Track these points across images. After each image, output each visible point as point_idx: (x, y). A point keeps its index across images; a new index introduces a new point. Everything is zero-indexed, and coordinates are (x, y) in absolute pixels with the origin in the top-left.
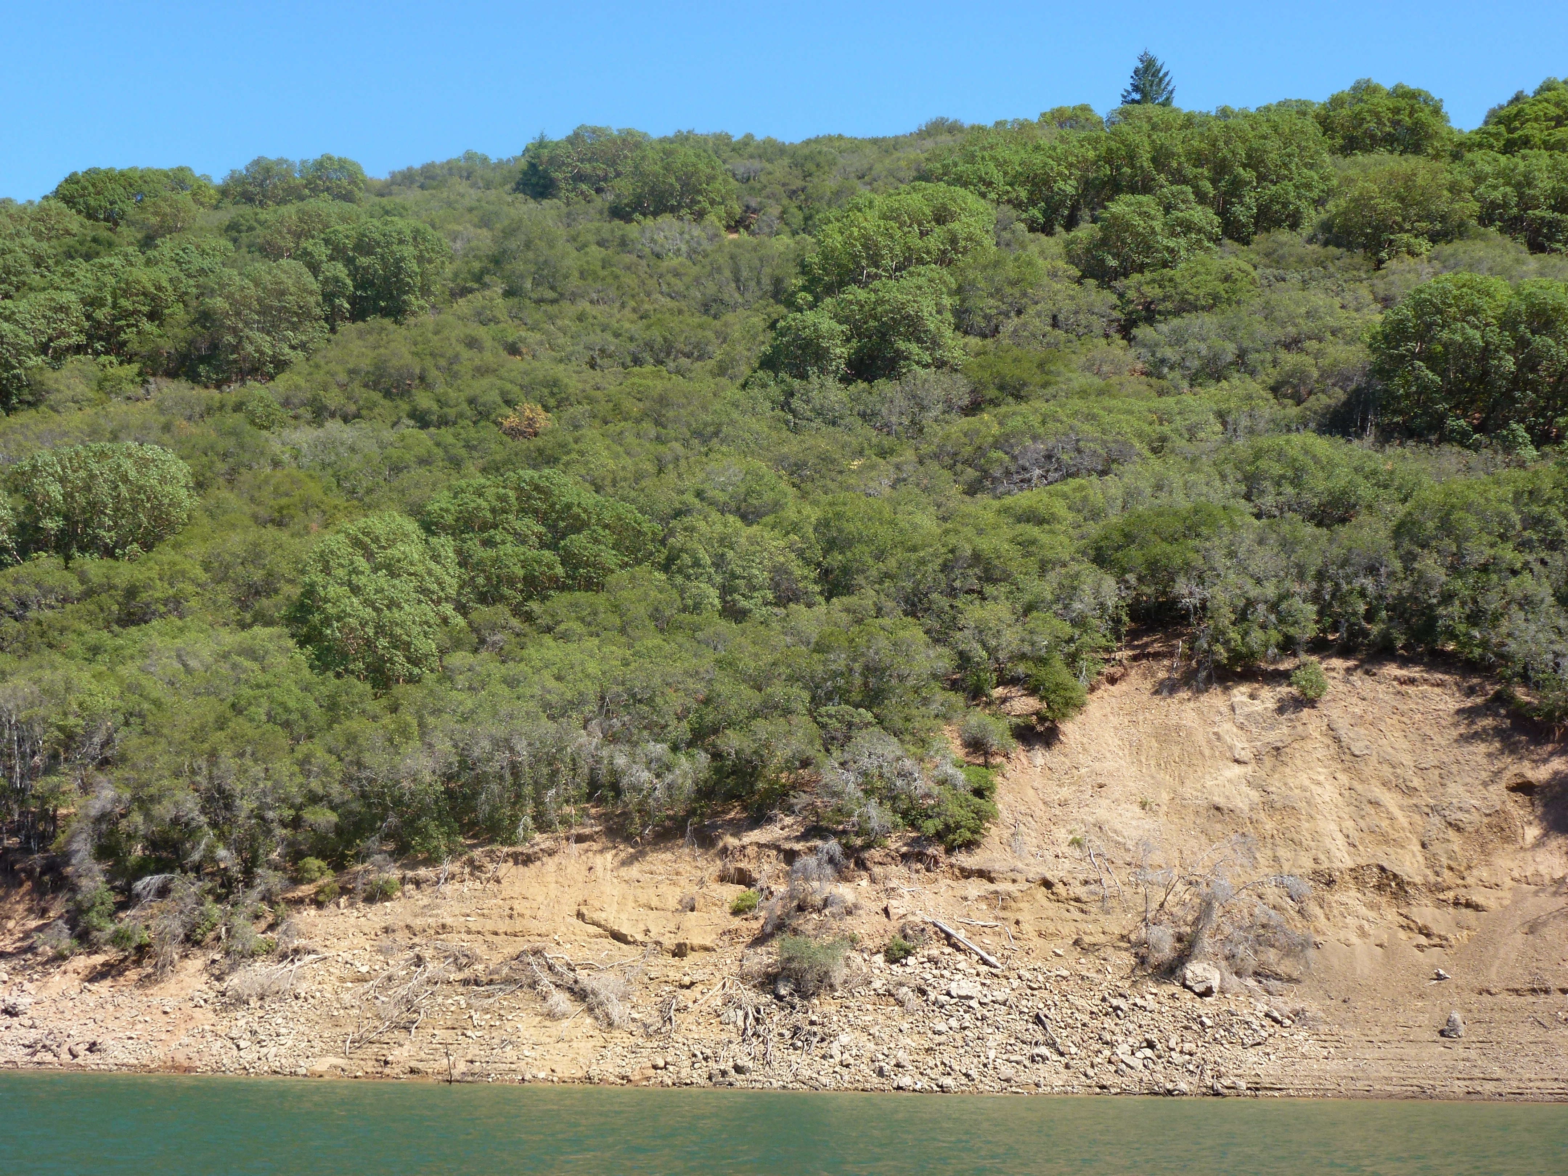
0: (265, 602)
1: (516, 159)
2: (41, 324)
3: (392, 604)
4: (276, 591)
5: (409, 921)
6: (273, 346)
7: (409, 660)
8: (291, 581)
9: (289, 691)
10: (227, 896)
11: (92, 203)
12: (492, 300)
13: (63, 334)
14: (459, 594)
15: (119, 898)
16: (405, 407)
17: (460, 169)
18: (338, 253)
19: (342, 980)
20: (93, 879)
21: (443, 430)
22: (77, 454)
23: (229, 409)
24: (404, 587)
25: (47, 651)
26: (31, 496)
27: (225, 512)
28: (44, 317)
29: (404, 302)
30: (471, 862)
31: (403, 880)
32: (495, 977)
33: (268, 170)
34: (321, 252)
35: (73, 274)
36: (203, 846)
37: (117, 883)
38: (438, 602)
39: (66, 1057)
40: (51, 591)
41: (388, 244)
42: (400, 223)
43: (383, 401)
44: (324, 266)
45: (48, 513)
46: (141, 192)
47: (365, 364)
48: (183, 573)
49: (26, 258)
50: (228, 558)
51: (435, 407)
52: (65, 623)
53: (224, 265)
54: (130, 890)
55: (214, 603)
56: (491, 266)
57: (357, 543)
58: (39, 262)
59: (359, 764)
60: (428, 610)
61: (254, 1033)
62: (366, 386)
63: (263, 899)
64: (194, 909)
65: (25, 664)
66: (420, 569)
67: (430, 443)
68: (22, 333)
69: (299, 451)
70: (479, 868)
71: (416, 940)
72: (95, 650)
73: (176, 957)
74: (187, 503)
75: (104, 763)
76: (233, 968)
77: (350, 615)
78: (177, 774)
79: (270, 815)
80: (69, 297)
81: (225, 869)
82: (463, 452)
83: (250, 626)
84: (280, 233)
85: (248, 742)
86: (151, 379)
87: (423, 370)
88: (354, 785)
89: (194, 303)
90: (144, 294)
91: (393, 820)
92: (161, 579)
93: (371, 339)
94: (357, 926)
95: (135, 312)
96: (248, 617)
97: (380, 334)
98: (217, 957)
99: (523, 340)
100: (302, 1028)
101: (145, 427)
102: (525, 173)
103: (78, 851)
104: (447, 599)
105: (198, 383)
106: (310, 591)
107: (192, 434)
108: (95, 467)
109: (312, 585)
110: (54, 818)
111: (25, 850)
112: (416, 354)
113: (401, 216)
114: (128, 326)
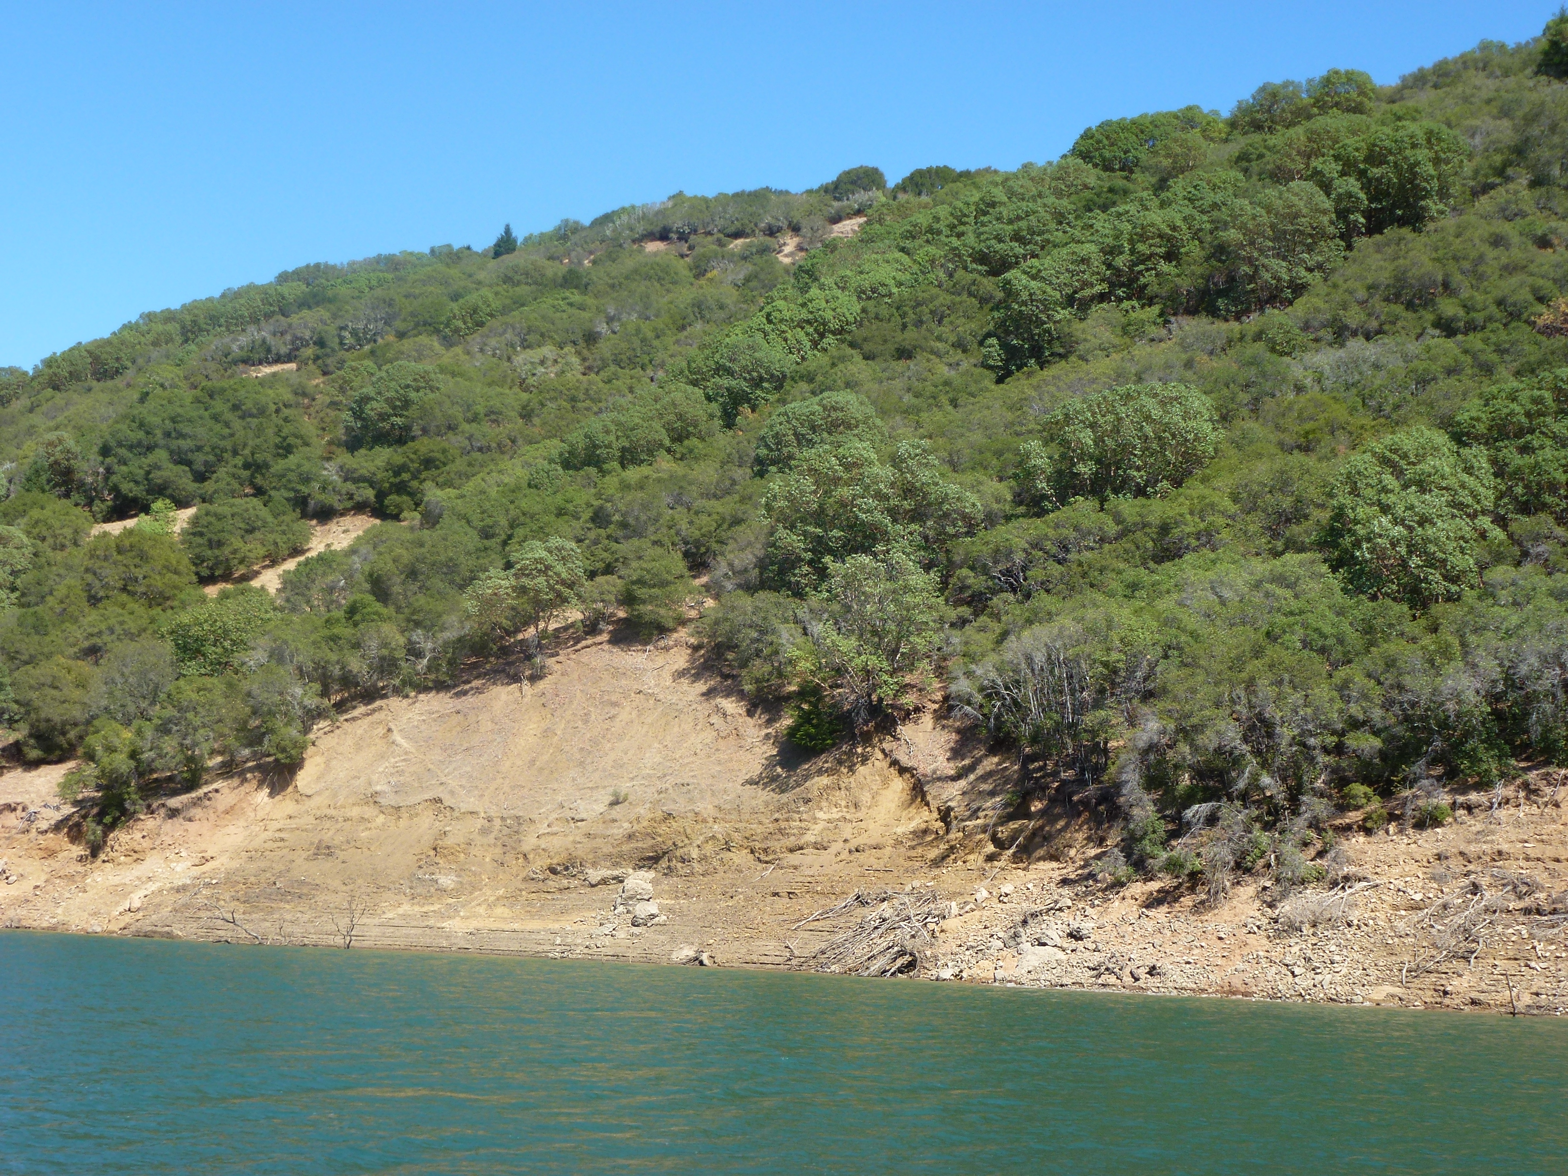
0: (1295, 529)
1: (1536, 40)
2: (1064, 278)
3: (1424, 521)
4: (1306, 517)
5: (1462, 848)
6: (1290, 270)
7: (1445, 578)
8: (1322, 506)
9: (1324, 616)
10: (1274, 823)
11: (1107, 154)
12: (1516, 192)
13: (1086, 284)
14: (1497, 506)
15: (1170, 827)
16: (1429, 317)
17: (1475, 61)
18: (1348, 167)
19: (1396, 907)
20: (1143, 808)
21: (1471, 336)
22: (1105, 398)
23: (1248, 338)
24: (1435, 501)
25: (1088, 591)
26: (1065, 443)
27: (1251, 442)
28: (1067, 270)
29: (1422, 208)
30: (1526, 786)
31: (1454, 806)
32: (1559, 906)
33: (1274, 95)
34: (1331, 168)
35: (1091, 226)
36: (1247, 774)
37: (1168, 812)
38: (1473, 516)
39: (1129, 980)
40: (1090, 533)
41: (1401, 150)
42: (1412, 127)
43: (1405, 314)
44: (1336, 183)
45: (1081, 459)
46: (1153, 138)
47: (1385, 277)
48: (1212, 505)
49: (1049, 217)
50: (1256, 488)
51: (1461, 313)
52: (1104, 563)
53: (1236, 196)
54: (1180, 819)
55: (1245, 533)
56: (1513, 157)
57: (1385, 461)
58: (1060, 218)
59: (1401, 688)
60: (1464, 526)
61: (1308, 960)
62: (1387, 300)
63: (1310, 826)
64: (1242, 837)
65: (1069, 604)
66: (1452, 482)
67: (1457, 351)
68: (1049, 289)
69: (1322, 373)
70: (1536, 792)
71: (1471, 867)
72: (1134, 587)
73: (1228, 884)
74: (1212, 436)
75: (1148, 696)
76: (1284, 895)
77: (1380, 536)
78: (1218, 705)
79: (1312, 741)
80: (1090, 249)
81: (1271, 797)
82: (1495, 357)
83: (1282, 553)
84: (1289, 156)
85: (1286, 669)
86: (1173, 319)
87: (1447, 275)
88: (1396, 708)
89: (1209, 239)
90: (1161, 236)
91: (1438, 744)
92: (1192, 513)
93: (1389, 250)
94: (1408, 853)
95: (1152, 255)
96: (1280, 545)
97: (1398, 244)
98: (1268, 884)
99: (1554, 231)
100: (1356, 956)
101: (1168, 366)
102: (1546, 53)
103: (1127, 782)
104: (1483, 512)
105: (1218, 317)
106: (1339, 514)
107: (1213, 368)
108: (1122, 411)
109: (1341, 508)
110: (1106, 751)
111: (1081, 782)
112: (1437, 260)
113: (1414, 119)
114: (1147, 270)
